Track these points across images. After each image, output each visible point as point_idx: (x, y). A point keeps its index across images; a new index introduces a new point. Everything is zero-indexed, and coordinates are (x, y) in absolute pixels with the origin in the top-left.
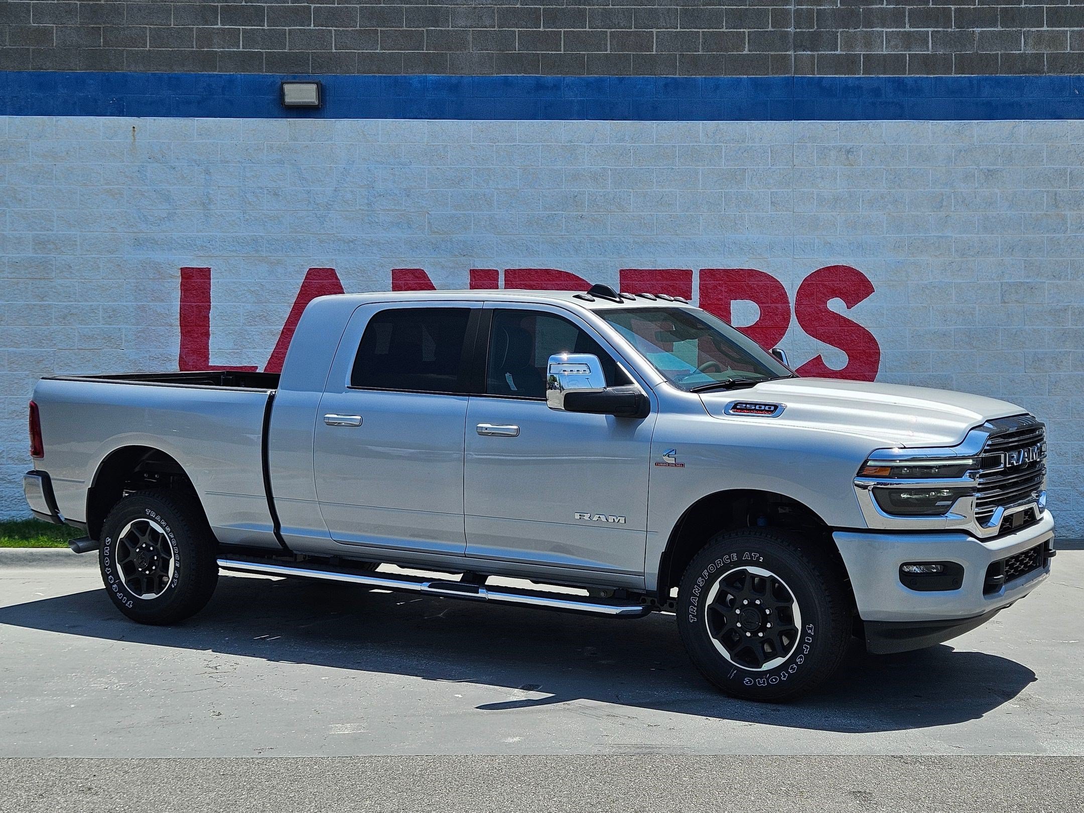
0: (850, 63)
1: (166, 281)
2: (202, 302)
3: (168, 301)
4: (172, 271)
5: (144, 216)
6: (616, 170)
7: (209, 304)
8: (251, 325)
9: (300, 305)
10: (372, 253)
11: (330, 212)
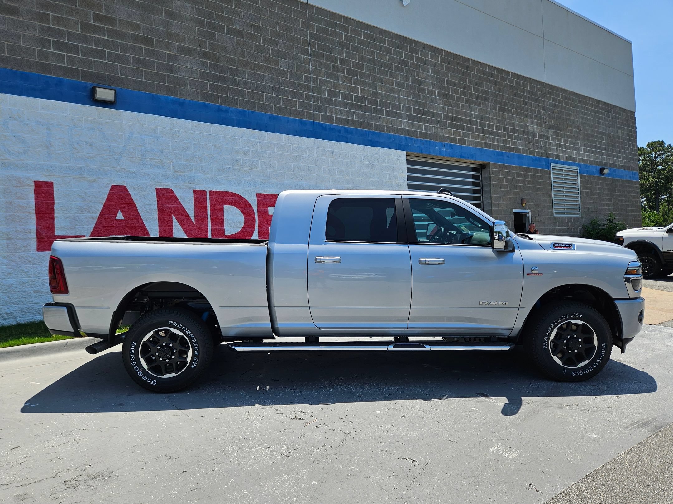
0: (330, 119)
1: (25, 187)
2: (49, 200)
3: (26, 199)
4: (29, 182)
5: (8, 150)
6: (253, 150)
7: (53, 201)
8: (80, 214)
9: (108, 204)
10: (145, 179)
11: (122, 157)
